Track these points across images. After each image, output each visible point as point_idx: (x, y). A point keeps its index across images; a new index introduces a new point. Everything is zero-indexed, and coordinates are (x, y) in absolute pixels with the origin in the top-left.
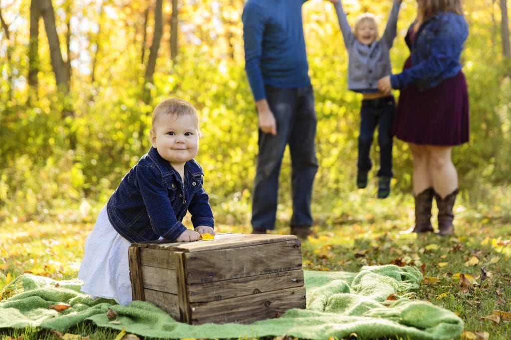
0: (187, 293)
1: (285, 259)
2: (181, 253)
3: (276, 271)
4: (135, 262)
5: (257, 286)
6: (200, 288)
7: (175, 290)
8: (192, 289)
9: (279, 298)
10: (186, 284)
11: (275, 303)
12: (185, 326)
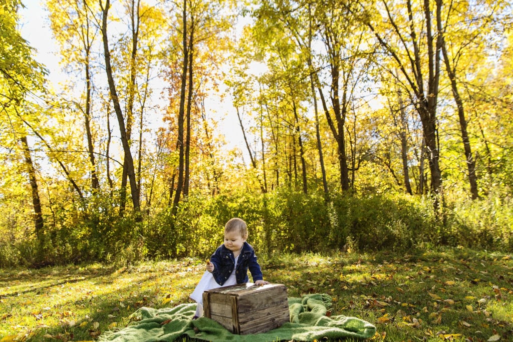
0: (238, 318)
1: (280, 297)
2: (234, 297)
3: (277, 303)
4: (207, 301)
5: (269, 311)
6: (244, 314)
7: (230, 316)
8: (240, 315)
9: (278, 317)
10: (238, 313)
11: (276, 319)
12: (238, 336)
